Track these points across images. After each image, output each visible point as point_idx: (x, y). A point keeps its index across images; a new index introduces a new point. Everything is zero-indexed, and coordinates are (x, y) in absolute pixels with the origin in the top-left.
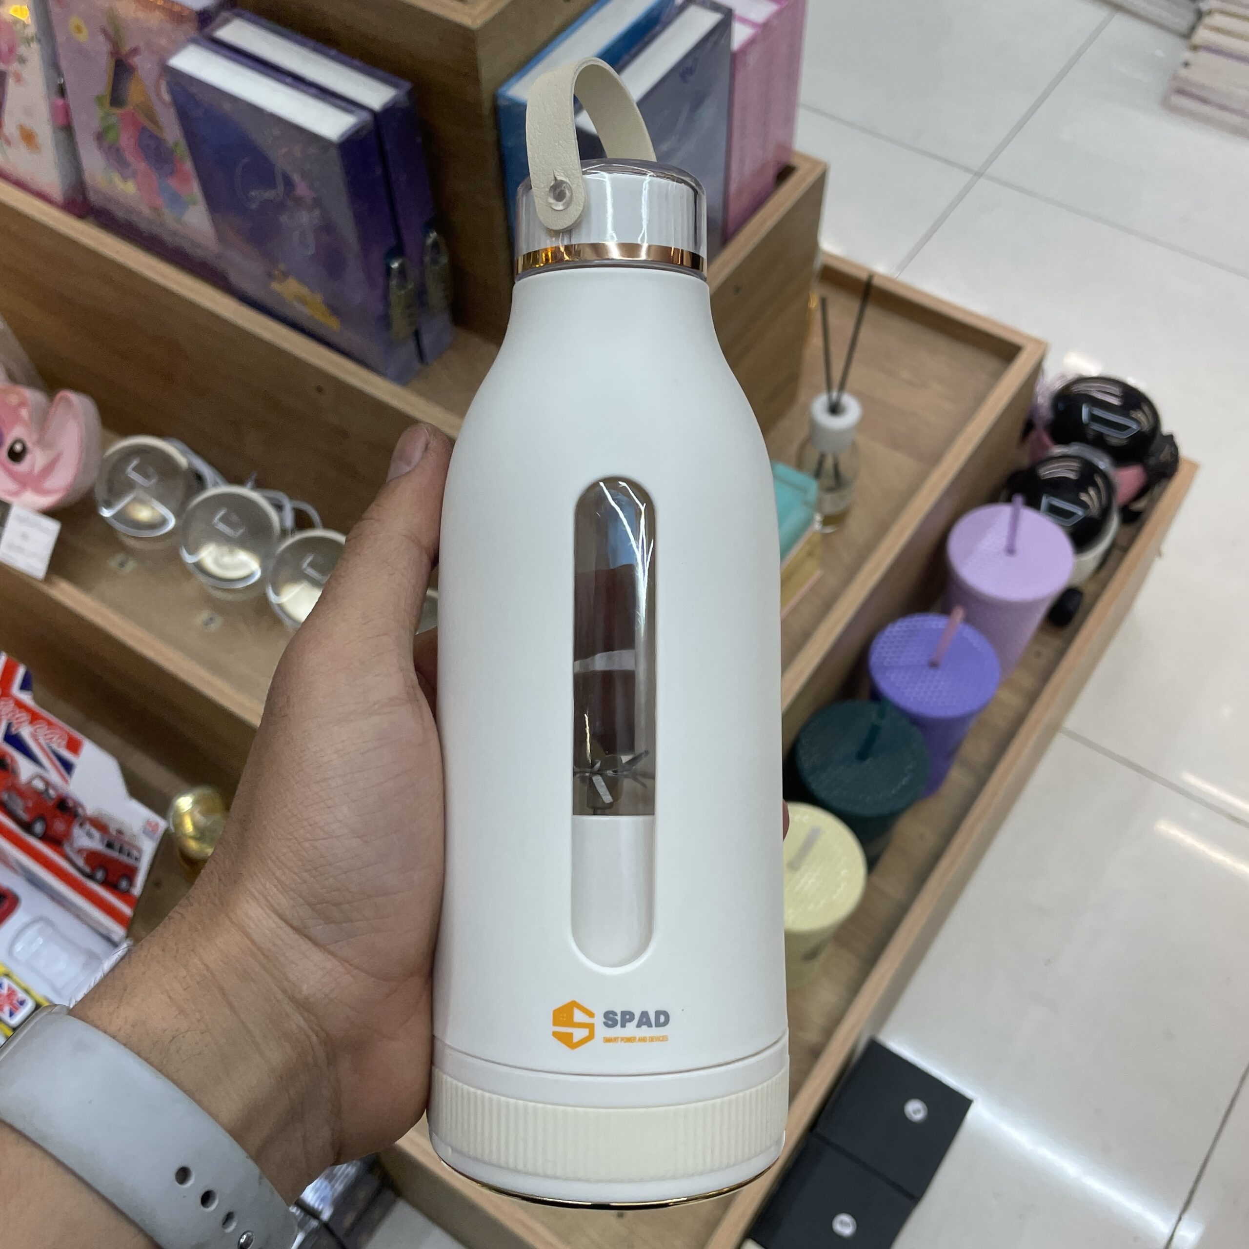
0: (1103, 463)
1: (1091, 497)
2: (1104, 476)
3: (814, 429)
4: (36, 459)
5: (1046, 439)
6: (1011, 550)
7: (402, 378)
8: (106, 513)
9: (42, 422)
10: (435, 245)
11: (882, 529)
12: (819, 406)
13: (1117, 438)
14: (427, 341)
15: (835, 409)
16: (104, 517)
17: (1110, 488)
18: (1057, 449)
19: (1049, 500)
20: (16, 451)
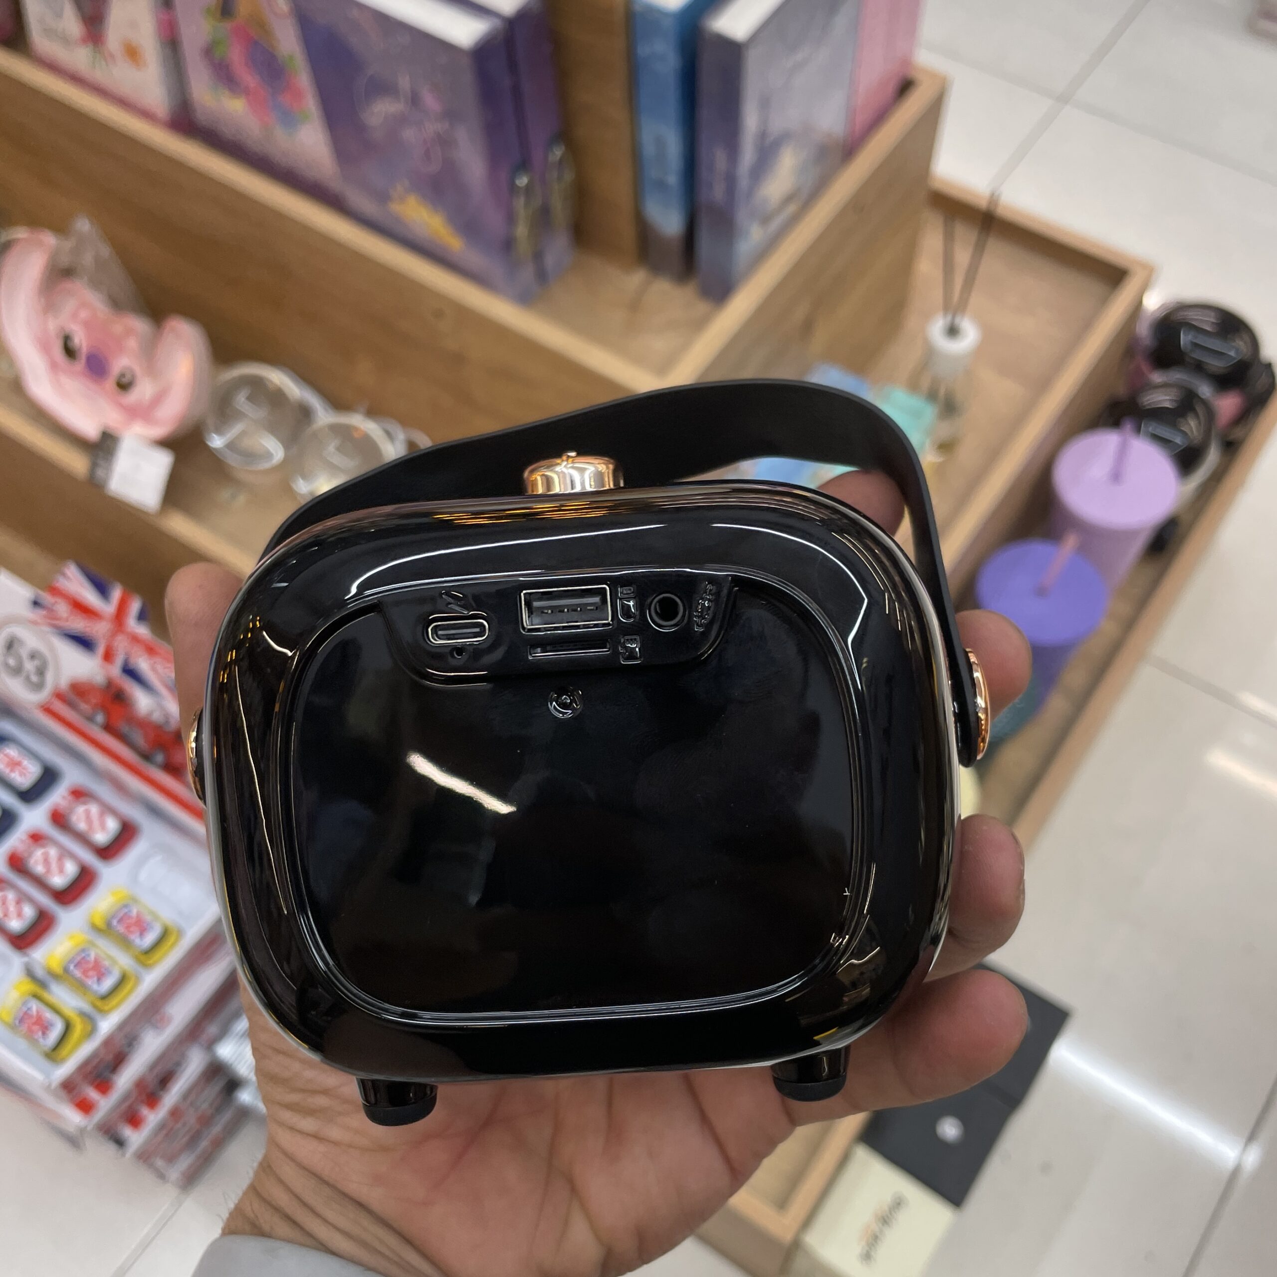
0: (1205, 390)
1: (1192, 426)
2: (1205, 403)
3: (930, 353)
4: (144, 390)
5: (1145, 367)
6: (1116, 476)
7: (525, 299)
8: (217, 442)
9: (150, 351)
11: (993, 455)
13: (1217, 365)
14: (550, 260)
16: (214, 449)
17: (1211, 414)
18: (1157, 377)
19: (1150, 429)
20: (125, 380)
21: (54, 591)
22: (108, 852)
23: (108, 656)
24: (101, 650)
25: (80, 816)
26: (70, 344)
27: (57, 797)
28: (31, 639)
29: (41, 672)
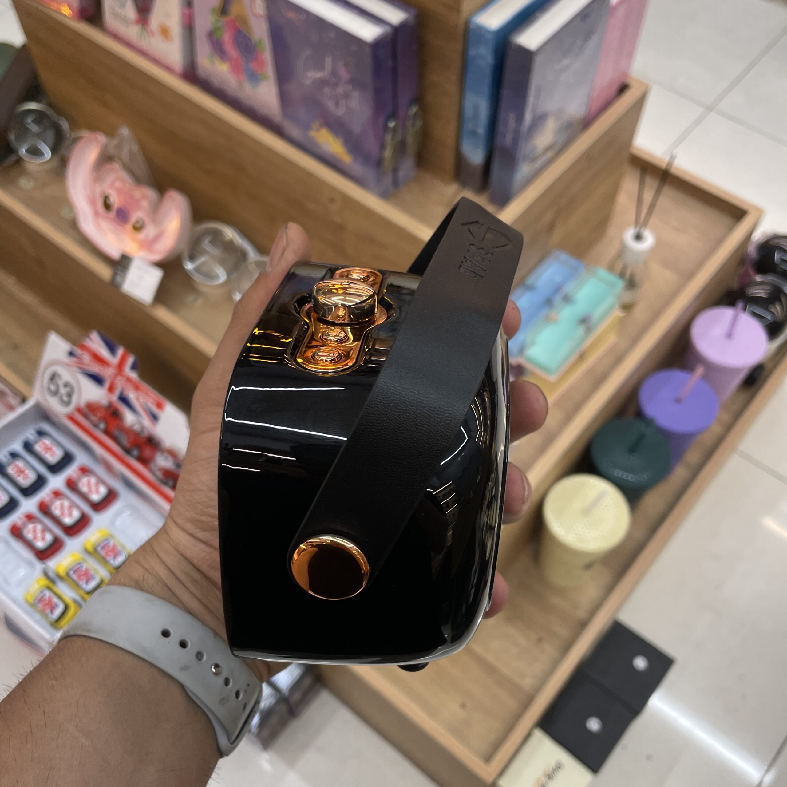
0: (786, 288)
1: (778, 309)
2: (786, 296)
3: (623, 249)
4: (150, 231)
5: (751, 272)
6: (729, 335)
7: (385, 195)
8: (189, 266)
9: (155, 209)
10: (415, 115)
11: (656, 315)
12: (629, 235)
14: (402, 173)
15: (638, 237)
16: (187, 269)
18: (759, 278)
19: (752, 308)
20: (138, 225)
21: (83, 347)
22: (98, 507)
23: (111, 389)
24: (107, 384)
25: (84, 484)
26: (108, 201)
27: (71, 471)
28: (66, 375)
29: (70, 395)
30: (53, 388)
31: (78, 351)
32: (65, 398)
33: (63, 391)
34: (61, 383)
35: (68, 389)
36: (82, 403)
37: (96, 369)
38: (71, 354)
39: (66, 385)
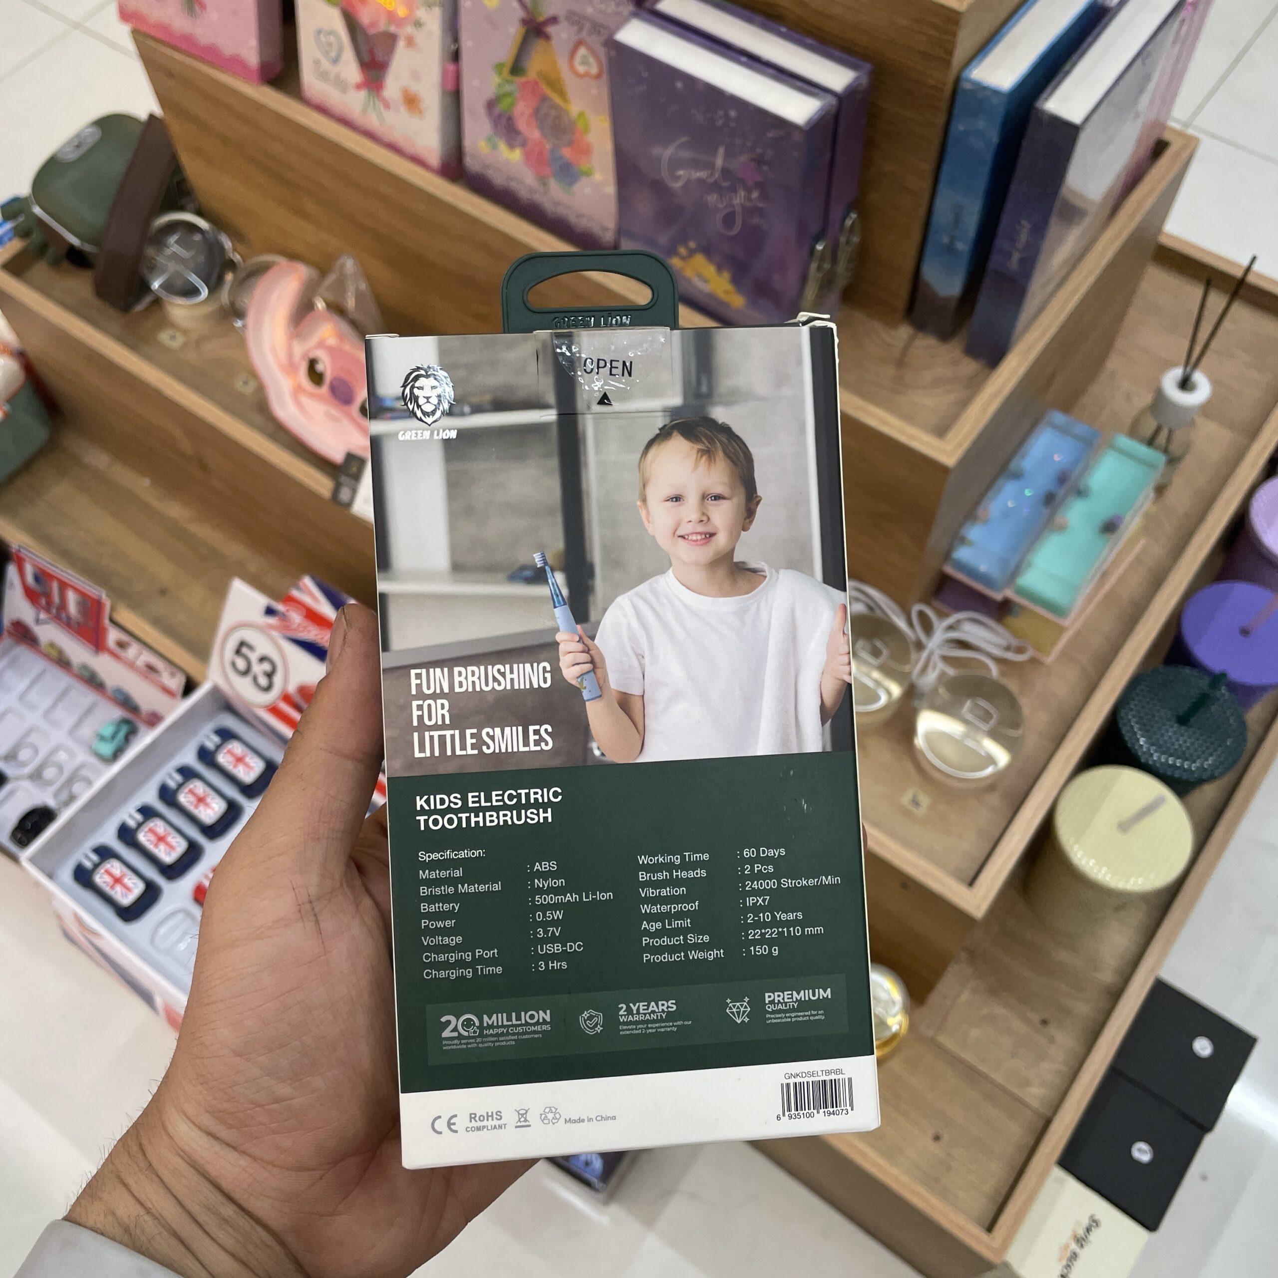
10: (853, 226)
12: (1171, 381)
15: (1186, 384)
21: (289, 600)
26: (316, 368)
28: (262, 645)
29: (270, 675)
30: (241, 664)
31: (280, 607)
32: (263, 681)
33: (258, 669)
34: (254, 657)
35: (266, 667)
36: (292, 688)
37: (313, 634)
38: (270, 611)
39: (263, 659)
